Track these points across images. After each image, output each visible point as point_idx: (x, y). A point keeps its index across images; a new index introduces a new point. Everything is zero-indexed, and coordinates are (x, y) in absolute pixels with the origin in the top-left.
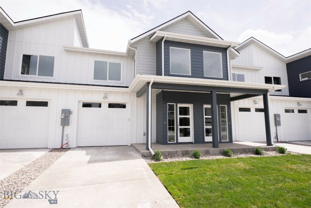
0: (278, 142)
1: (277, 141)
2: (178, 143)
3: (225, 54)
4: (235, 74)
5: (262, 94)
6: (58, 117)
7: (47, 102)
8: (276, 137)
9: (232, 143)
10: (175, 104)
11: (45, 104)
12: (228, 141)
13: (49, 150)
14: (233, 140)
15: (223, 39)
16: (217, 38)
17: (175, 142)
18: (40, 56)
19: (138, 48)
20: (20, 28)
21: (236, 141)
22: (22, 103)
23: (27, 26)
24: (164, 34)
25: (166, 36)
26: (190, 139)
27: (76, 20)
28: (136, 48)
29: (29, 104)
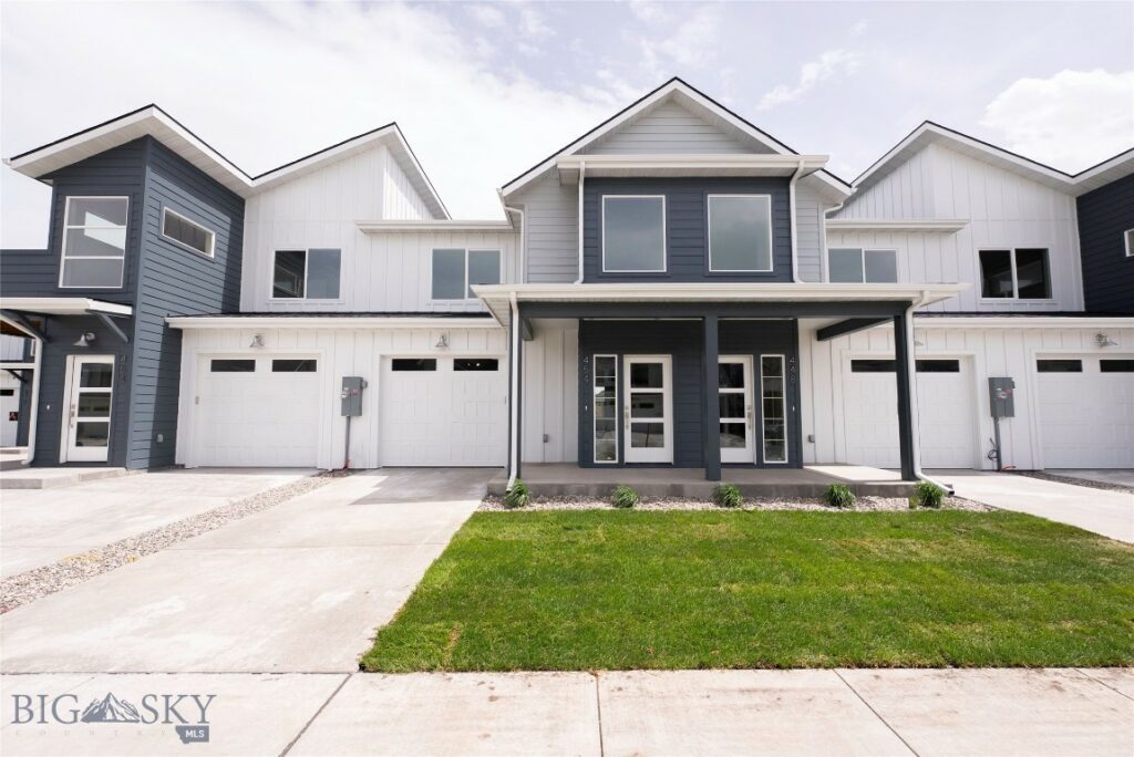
0: (1000, 470)
1: (996, 468)
2: (622, 465)
3: (785, 197)
4: (861, 250)
5: (892, 316)
6: (336, 394)
7: (314, 362)
8: (995, 454)
9: (800, 470)
10: (616, 356)
11: (309, 366)
12: (786, 461)
13: (317, 472)
14: (805, 461)
15: (795, 153)
16: (774, 152)
17: (616, 461)
18: (310, 251)
19: (526, 209)
20: (266, 189)
21: (816, 464)
22: (264, 366)
23: (280, 183)
24: (579, 163)
25: (583, 167)
26: (664, 453)
27: (389, 149)
28: (522, 207)
29: (280, 366)
